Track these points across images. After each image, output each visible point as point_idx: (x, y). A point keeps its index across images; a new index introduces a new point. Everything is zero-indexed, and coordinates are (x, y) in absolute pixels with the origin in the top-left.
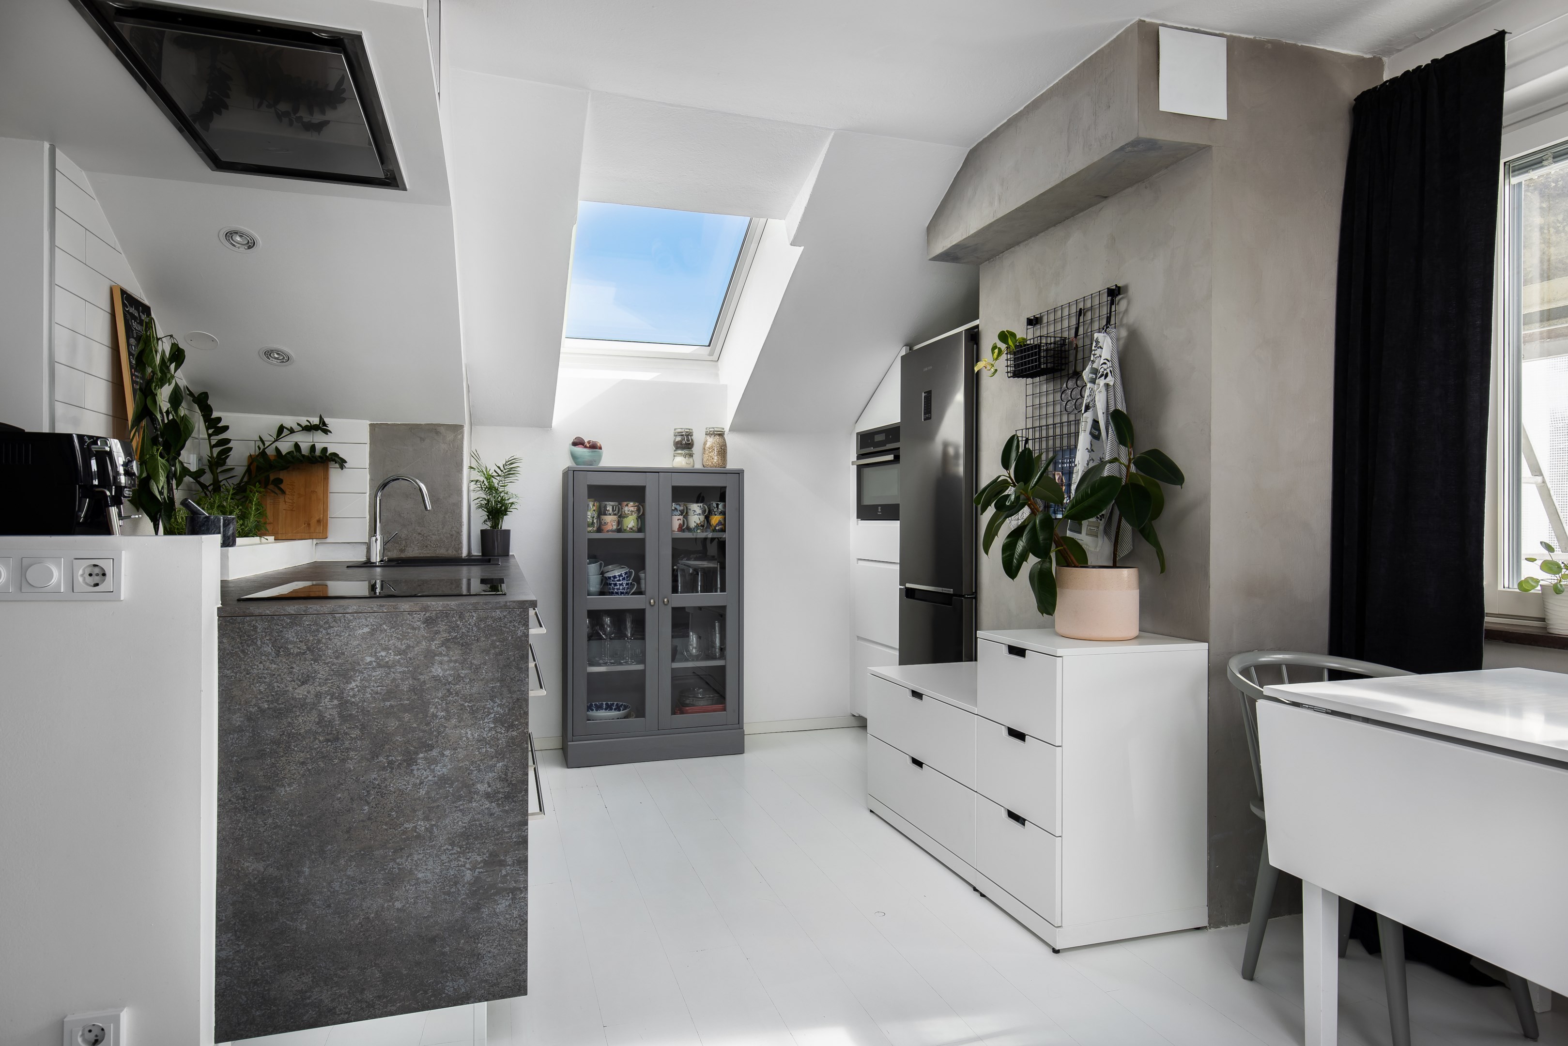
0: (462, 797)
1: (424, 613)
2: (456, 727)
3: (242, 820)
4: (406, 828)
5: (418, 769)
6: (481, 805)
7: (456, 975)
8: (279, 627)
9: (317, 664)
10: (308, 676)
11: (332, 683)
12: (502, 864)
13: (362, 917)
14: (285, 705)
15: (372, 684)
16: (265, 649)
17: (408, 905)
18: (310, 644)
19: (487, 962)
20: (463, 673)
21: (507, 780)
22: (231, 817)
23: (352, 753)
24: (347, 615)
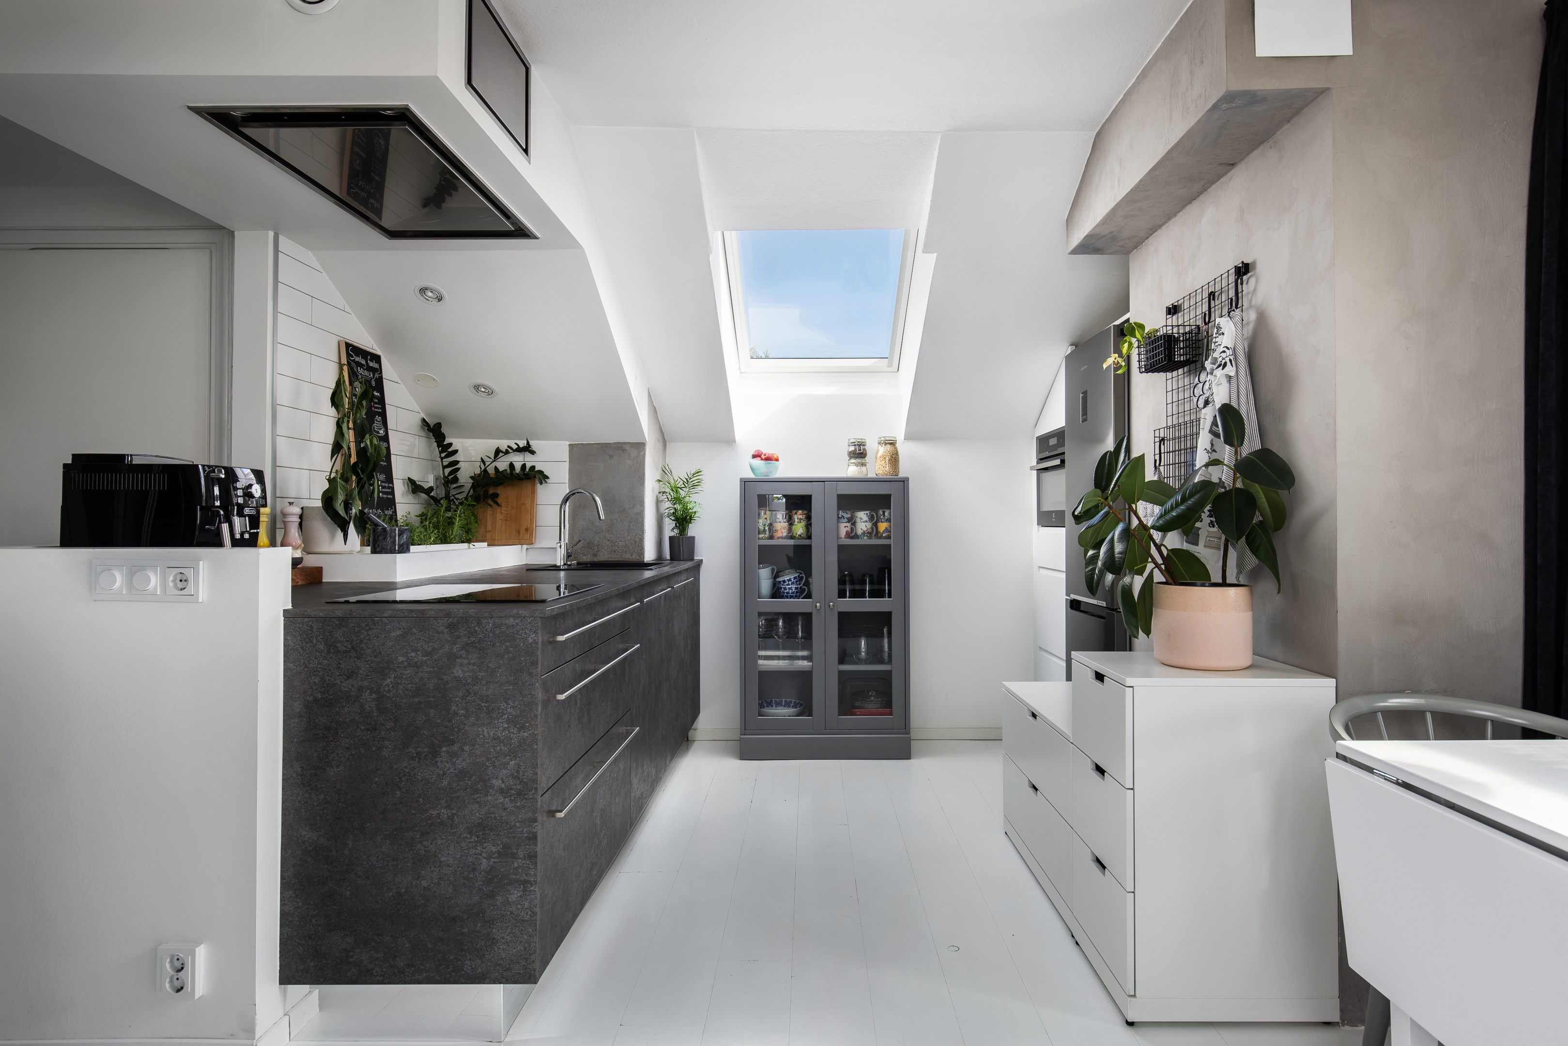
0: (479, 790)
1: (447, 619)
2: (474, 725)
3: (301, 794)
4: (431, 814)
5: (442, 761)
6: (495, 800)
7: (474, 955)
8: (330, 628)
9: (359, 661)
10: (352, 671)
11: (371, 679)
12: (514, 856)
13: (395, 891)
14: (334, 696)
15: (403, 681)
16: (319, 647)
17: (432, 885)
18: (354, 644)
19: (501, 947)
20: (480, 675)
21: (519, 778)
22: (292, 790)
23: (387, 743)
24: (384, 619)
